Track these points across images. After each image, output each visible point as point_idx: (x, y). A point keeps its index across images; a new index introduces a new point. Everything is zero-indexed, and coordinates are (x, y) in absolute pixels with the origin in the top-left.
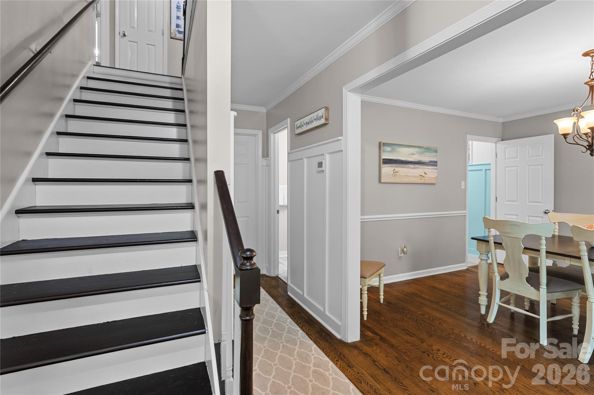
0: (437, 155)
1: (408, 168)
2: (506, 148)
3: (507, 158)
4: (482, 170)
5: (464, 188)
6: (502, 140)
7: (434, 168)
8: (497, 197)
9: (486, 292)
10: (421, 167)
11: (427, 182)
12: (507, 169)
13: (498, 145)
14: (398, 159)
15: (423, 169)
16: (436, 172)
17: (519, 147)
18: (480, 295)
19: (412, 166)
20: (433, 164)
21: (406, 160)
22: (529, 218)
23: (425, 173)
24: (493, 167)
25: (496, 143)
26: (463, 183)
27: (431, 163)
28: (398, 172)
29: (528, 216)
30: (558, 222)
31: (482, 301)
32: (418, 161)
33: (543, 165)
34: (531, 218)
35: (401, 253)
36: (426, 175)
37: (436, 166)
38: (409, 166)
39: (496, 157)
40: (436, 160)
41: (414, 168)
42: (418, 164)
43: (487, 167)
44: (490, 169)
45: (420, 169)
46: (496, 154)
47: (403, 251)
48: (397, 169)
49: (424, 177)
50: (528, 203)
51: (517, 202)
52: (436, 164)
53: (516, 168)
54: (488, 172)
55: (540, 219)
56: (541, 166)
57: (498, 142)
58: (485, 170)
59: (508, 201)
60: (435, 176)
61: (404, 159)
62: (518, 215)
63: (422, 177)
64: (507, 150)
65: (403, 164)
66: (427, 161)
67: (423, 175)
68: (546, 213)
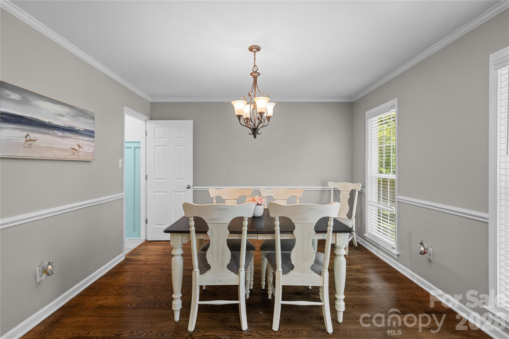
0: (94, 123)
1: (53, 136)
2: (155, 127)
3: (156, 137)
4: (131, 147)
5: (121, 167)
6: (150, 120)
7: (91, 140)
8: (147, 176)
9: (180, 292)
10: (74, 137)
11: (82, 158)
12: (156, 147)
13: (147, 123)
14: (35, 118)
15: (76, 140)
16: (93, 146)
17: (166, 128)
18: (174, 299)
19: (60, 133)
20: (90, 134)
21: (49, 122)
22: (175, 194)
23: (79, 146)
24: (142, 145)
25: (146, 121)
26: (120, 160)
27: (87, 132)
28: (35, 141)
29: (174, 192)
30: (215, 197)
31: (177, 305)
32: (69, 127)
33: (185, 146)
34: (176, 193)
35: (41, 276)
36: (81, 148)
37: (93, 137)
38: (55, 133)
39: (146, 135)
40: (93, 130)
41: (63, 137)
42: (70, 132)
43: (136, 145)
44: (140, 147)
45: (72, 139)
46: (146, 133)
47: (45, 271)
48: (32, 136)
49: (77, 151)
50: (174, 180)
51: (165, 180)
52: (93, 135)
53: (163, 147)
54: (137, 150)
55: (183, 193)
56: (184, 147)
57: (148, 121)
58: (134, 147)
59: (157, 179)
60: (91, 151)
61: (47, 121)
62: (166, 192)
63: (75, 151)
64: (156, 130)
65: (45, 127)
66: (82, 129)
67: (77, 148)
68: (188, 188)
